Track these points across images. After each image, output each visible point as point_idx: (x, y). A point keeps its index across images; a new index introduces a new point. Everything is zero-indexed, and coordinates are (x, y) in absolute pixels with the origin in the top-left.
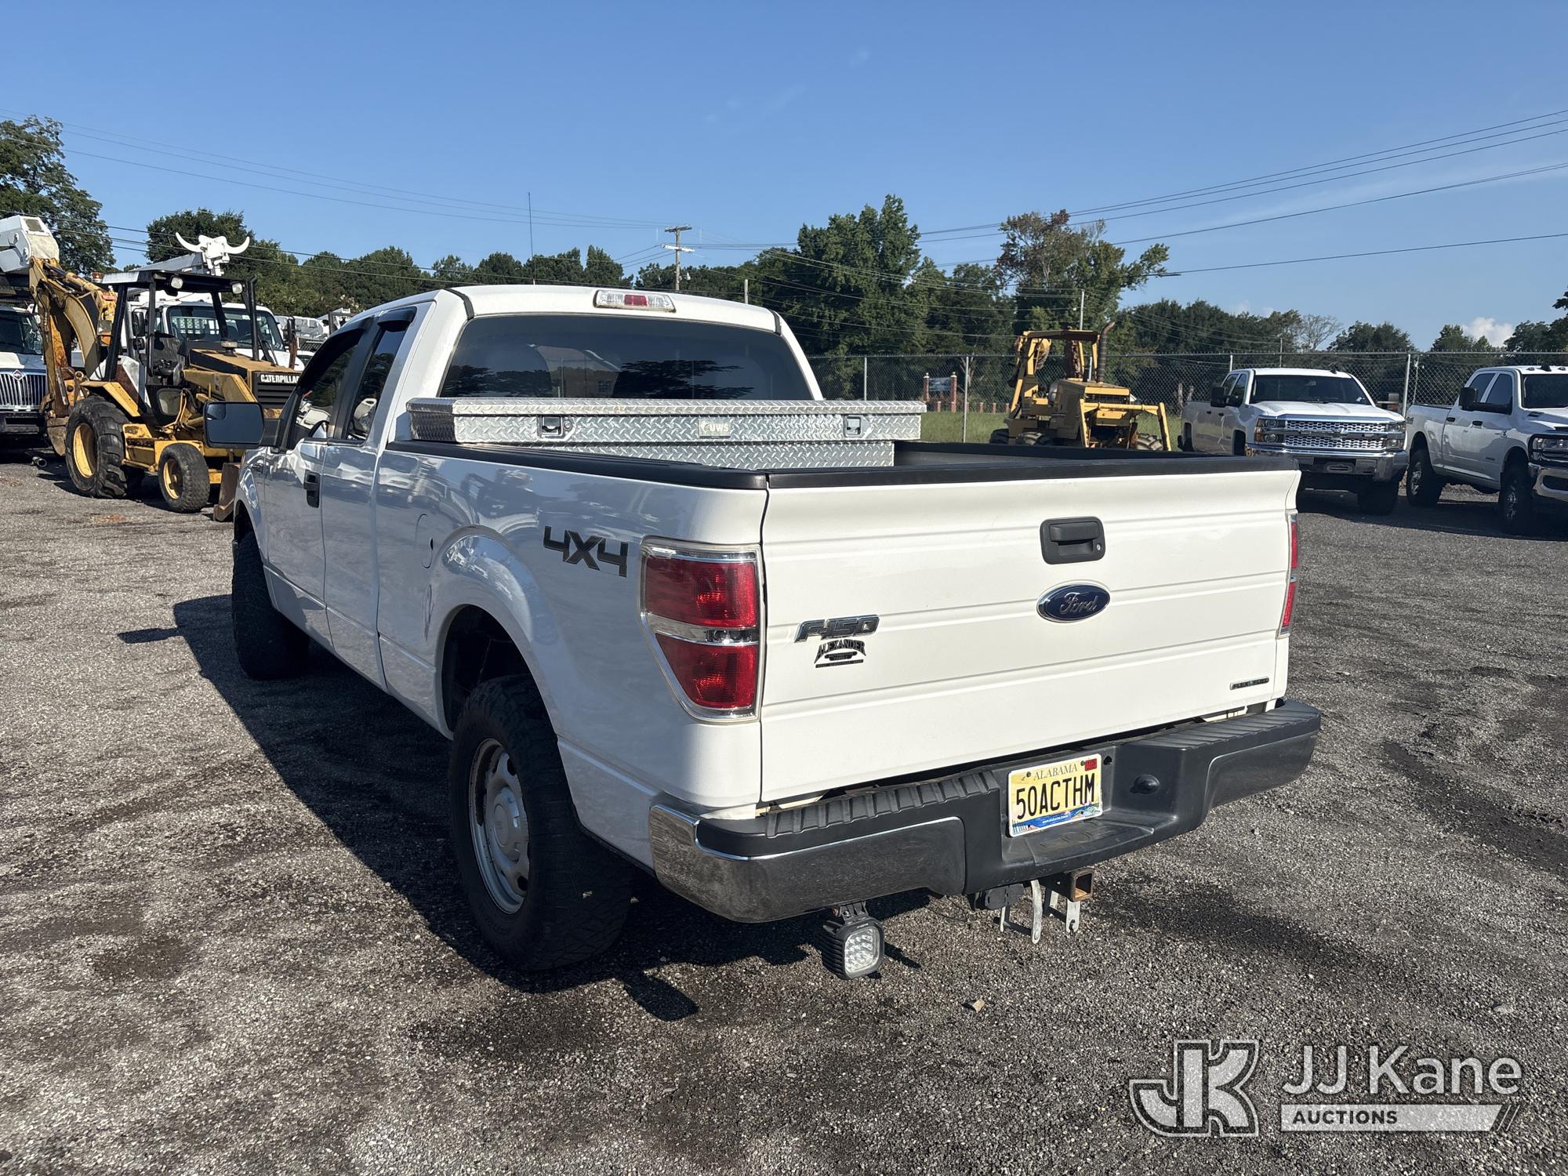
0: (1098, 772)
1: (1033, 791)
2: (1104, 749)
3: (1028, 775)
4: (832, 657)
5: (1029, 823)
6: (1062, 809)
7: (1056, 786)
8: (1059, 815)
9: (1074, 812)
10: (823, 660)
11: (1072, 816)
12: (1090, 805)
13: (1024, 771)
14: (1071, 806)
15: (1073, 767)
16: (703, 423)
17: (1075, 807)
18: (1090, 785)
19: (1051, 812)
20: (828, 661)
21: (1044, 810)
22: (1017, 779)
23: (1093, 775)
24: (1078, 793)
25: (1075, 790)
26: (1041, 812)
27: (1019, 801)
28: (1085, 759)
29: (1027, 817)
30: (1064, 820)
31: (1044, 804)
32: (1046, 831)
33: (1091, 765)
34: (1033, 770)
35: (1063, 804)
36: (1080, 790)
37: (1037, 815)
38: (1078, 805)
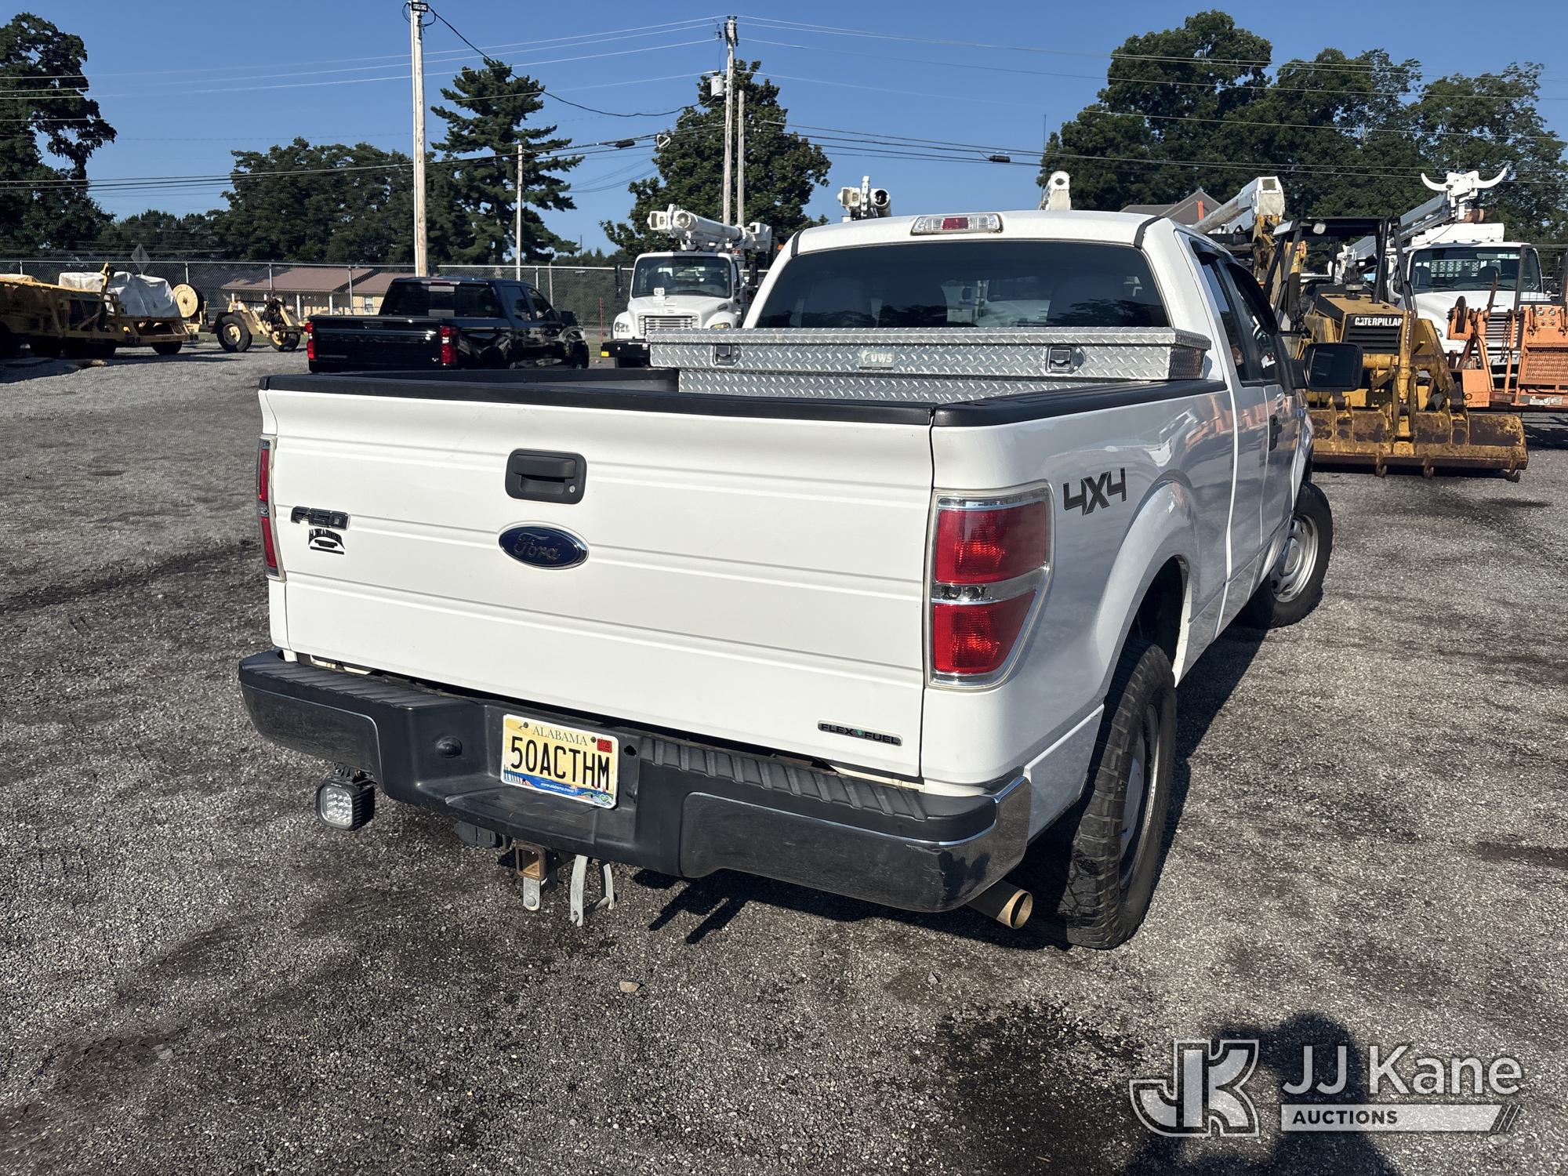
0: (614, 757)
1: (531, 745)
2: (626, 736)
3: (526, 725)
4: (321, 543)
5: (525, 778)
6: (568, 780)
7: (560, 752)
8: (564, 785)
9: (582, 791)
10: (313, 544)
11: (579, 794)
12: (604, 793)
13: (523, 720)
14: (579, 782)
15: (584, 739)
16: (864, 353)
17: (583, 786)
18: (604, 769)
19: (553, 778)
20: (317, 545)
21: (545, 772)
22: (512, 723)
23: (608, 759)
24: (589, 773)
25: (586, 768)
26: (541, 773)
27: (514, 749)
28: (598, 736)
29: (523, 770)
30: (567, 793)
31: (546, 765)
32: (544, 795)
33: (605, 746)
34: (534, 723)
35: (569, 775)
36: (592, 769)
37: (536, 773)
38: (588, 784)
